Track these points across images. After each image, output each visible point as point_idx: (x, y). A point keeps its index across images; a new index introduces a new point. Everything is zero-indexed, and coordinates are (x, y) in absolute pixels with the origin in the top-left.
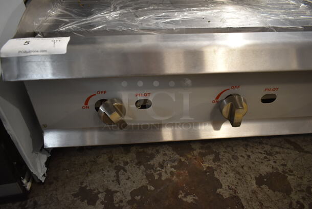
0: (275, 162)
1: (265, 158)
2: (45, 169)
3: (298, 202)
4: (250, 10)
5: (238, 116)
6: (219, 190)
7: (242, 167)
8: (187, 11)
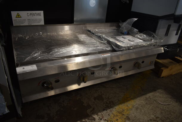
0: (98, 92)
1: (95, 92)
2: (21, 112)
3: (106, 102)
4: (83, 46)
5: (85, 80)
6: (83, 104)
7: (89, 96)
8: (63, 48)
